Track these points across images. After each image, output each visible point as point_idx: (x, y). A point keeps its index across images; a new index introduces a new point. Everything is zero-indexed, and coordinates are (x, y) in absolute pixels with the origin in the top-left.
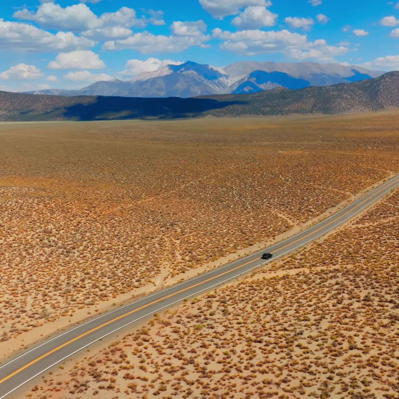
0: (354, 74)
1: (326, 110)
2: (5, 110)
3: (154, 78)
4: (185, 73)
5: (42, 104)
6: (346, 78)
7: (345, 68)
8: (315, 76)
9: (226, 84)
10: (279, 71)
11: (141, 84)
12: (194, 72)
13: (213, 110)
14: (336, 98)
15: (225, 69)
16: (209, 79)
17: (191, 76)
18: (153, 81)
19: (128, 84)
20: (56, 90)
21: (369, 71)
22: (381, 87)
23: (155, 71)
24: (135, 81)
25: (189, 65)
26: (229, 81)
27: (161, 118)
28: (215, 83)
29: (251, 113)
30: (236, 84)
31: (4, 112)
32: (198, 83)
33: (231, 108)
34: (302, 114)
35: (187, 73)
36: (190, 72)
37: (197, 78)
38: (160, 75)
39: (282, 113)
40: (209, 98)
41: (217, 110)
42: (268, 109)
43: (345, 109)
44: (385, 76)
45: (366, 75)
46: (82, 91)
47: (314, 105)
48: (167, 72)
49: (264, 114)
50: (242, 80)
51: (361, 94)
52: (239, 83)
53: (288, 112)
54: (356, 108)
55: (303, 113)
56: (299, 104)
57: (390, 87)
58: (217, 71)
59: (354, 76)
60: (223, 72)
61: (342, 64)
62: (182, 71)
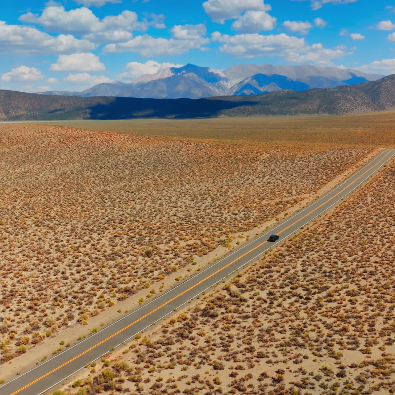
0: (351, 77)
1: (331, 110)
2: (25, 110)
3: (156, 80)
4: (186, 75)
5: (59, 104)
6: (344, 81)
7: (341, 71)
8: (313, 78)
9: (225, 86)
10: (278, 74)
11: (142, 86)
12: (195, 75)
13: (225, 110)
14: (340, 99)
15: (225, 72)
16: (209, 82)
17: (191, 79)
18: (155, 83)
19: (129, 87)
20: (59, 92)
21: (365, 74)
22: (382, 89)
23: (155, 74)
24: (136, 83)
25: (189, 68)
26: (229, 84)
27: (176, 118)
28: (215, 86)
29: (261, 113)
30: (236, 86)
31: (25, 112)
32: (198, 86)
33: (242, 108)
34: (308, 115)
35: (188, 76)
36: (191, 74)
37: (197, 80)
38: (161, 78)
39: (290, 113)
40: (219, 99)
41: (229, 110)
42: (276, 110)
43: (349, 110)
44: (385, 79)
45: (362, 79)
46: (85, 93)
47: (320, 106)
48: (168, 74)
49: (274, 114)
50: (241, 82)
51: (363, 96)
52: (238, 86)
53: (296, 113)
54: (359, 109)
55: (310, 113)
56: (306, 105)
57: (391, 90)
58: (217, 75)
59: (350, 79)
60: (222, 75)
61: (338, 67)
62: (184, 74)
